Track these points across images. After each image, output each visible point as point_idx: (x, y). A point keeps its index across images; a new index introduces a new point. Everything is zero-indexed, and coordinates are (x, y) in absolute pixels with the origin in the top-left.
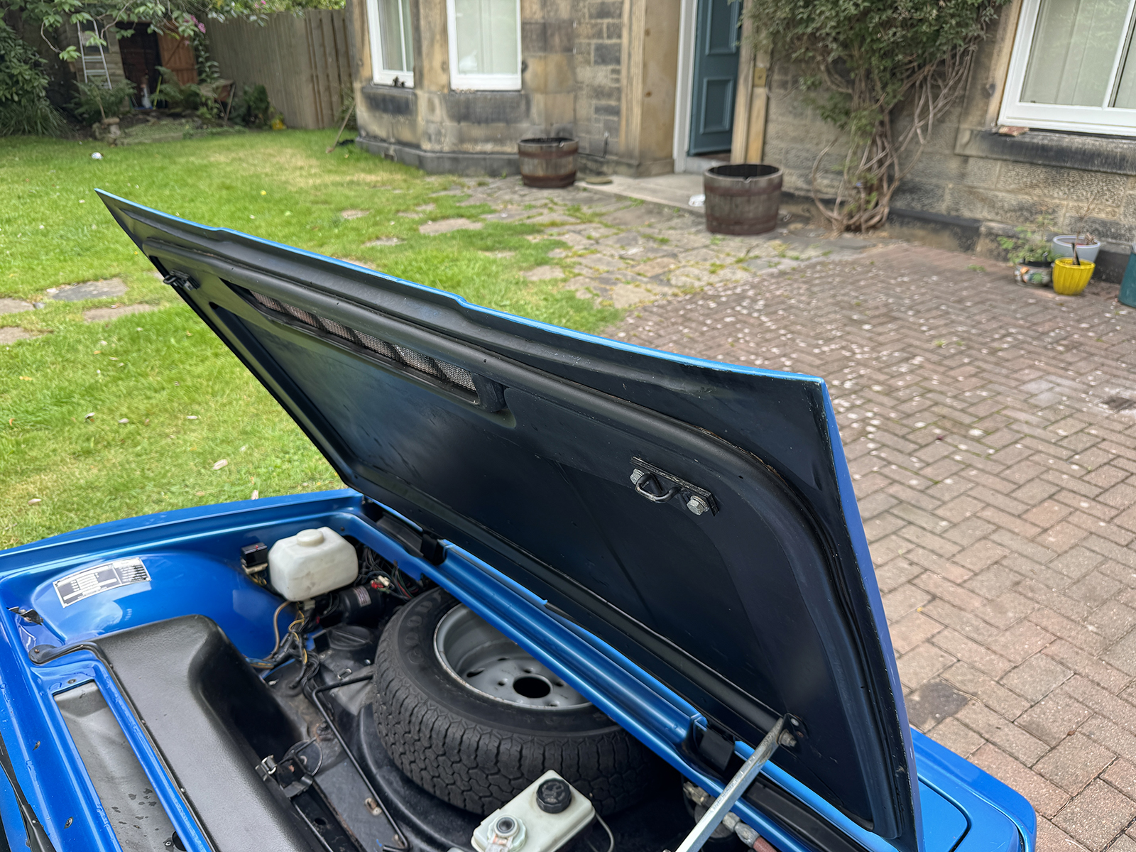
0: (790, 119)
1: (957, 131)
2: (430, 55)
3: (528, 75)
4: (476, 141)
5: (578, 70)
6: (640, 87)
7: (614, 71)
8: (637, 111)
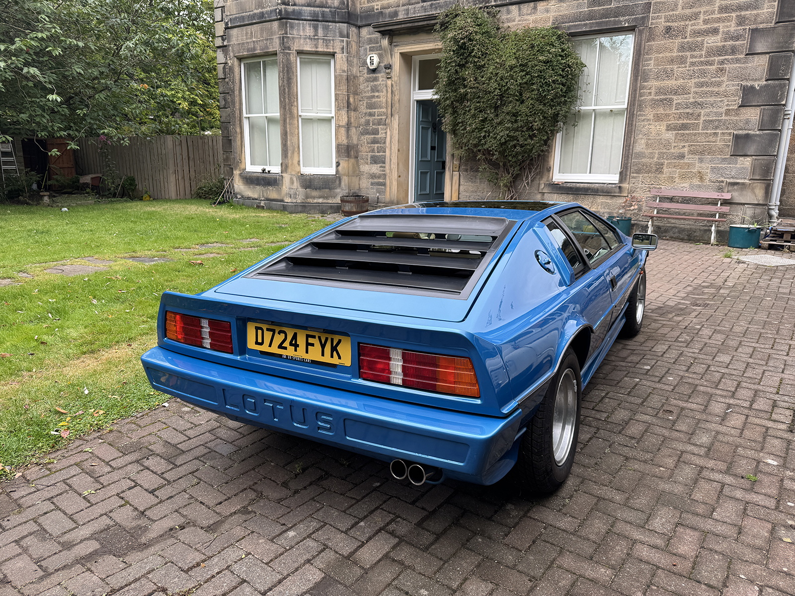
0: (470, 183)
1: (539, 184)
2: (292, 158)
3: (340, 168)
4: (314, 198)
5: (361, 166)
6: (396, 173)
7: (381, 167)
8: (395, 183)
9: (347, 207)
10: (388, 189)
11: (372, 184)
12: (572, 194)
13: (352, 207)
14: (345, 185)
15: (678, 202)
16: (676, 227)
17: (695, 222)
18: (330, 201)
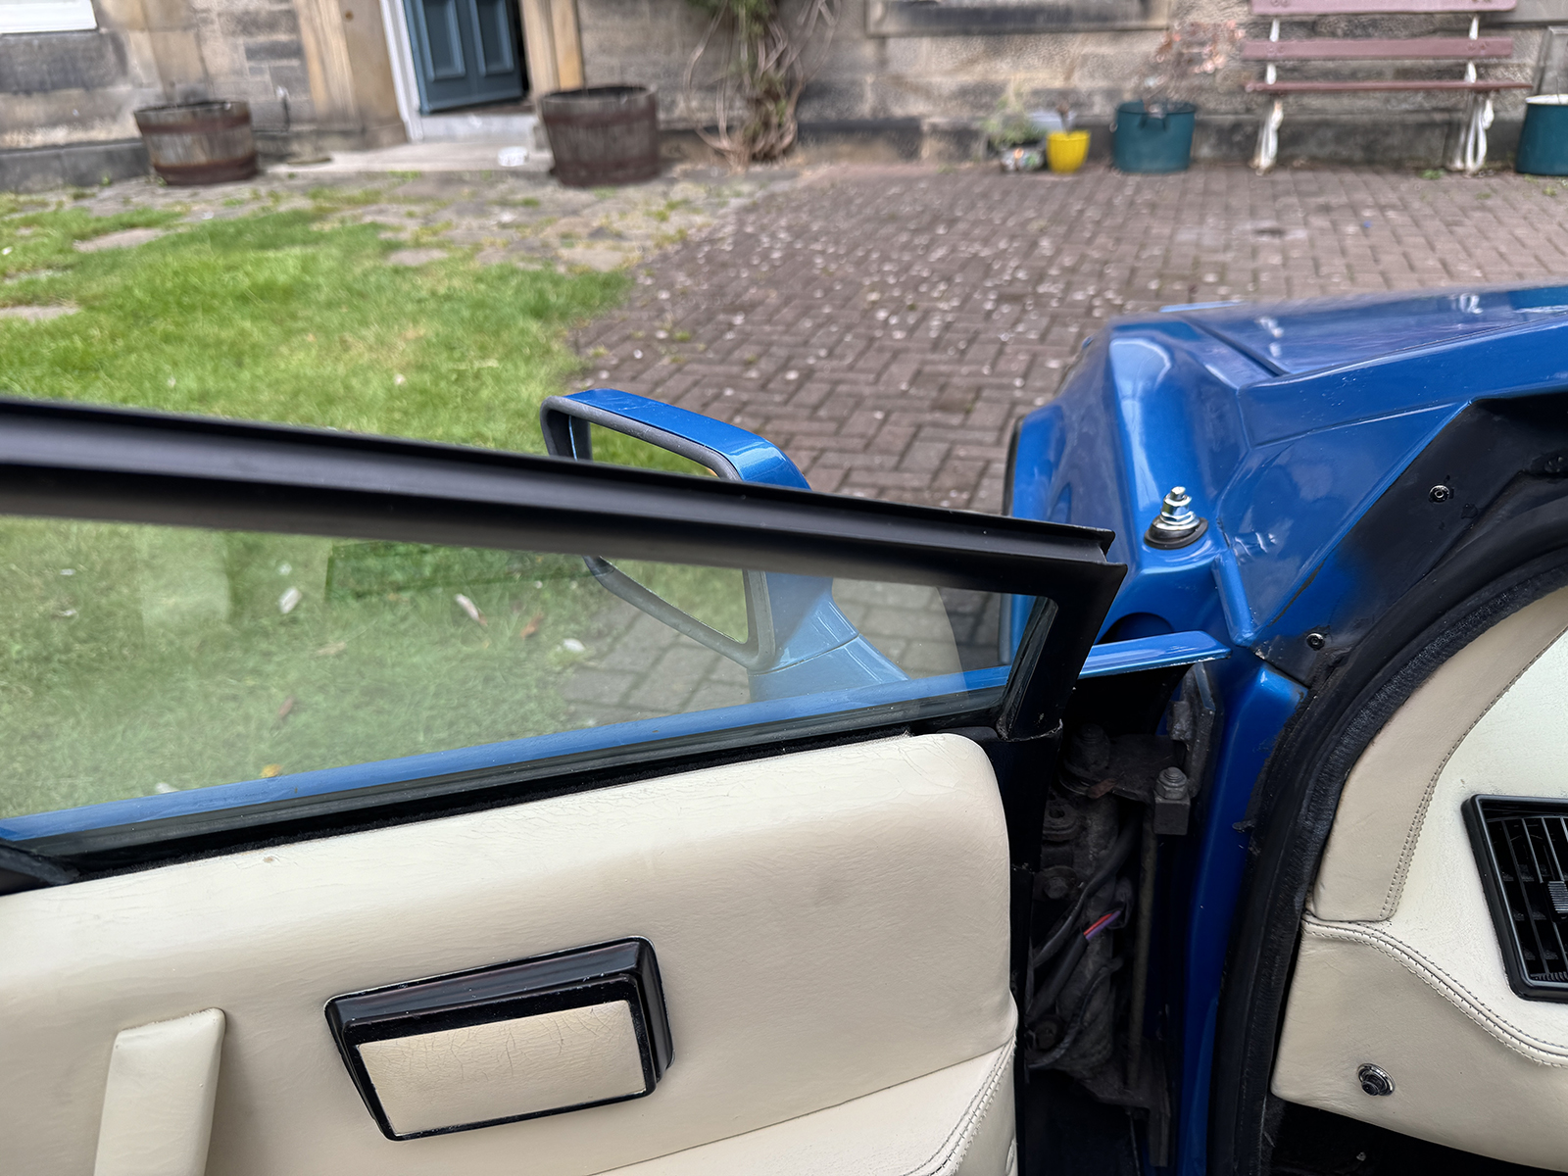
4: (29, 127)
6: (335, 3)
8: (337, 46)
9: (174, 150)
10: (315, 67)
11: (252, 53)
12: (984, 33)
13: (186, 148)
14: (145, 66)
15: (1333, 34)
16: (1325, 124)
17: (1387, 101)
18: (99, 133)
